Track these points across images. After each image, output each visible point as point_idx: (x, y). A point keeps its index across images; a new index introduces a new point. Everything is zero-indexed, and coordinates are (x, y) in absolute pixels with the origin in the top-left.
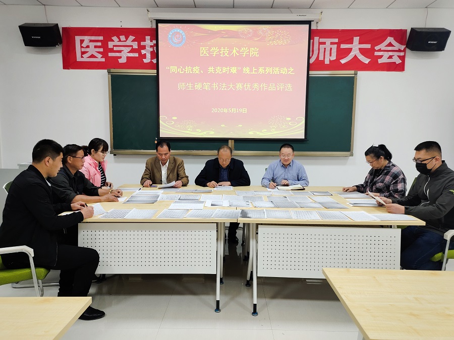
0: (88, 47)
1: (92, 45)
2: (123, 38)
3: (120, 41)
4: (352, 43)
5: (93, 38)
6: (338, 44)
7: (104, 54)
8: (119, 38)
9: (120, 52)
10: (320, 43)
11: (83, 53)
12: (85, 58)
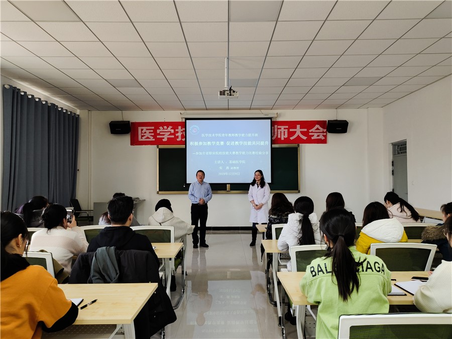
0: (145, 133)
1: (148, 131)
2: (165, 127)
3: (164, 129)
4: (296, 128)
5: (148, 128)
6: (288, 129)
7: (154, 137)
8: (163, 128)
9: (164, 135)
10: (278, 129)
11: (142, 136)
12: (144, 139)
